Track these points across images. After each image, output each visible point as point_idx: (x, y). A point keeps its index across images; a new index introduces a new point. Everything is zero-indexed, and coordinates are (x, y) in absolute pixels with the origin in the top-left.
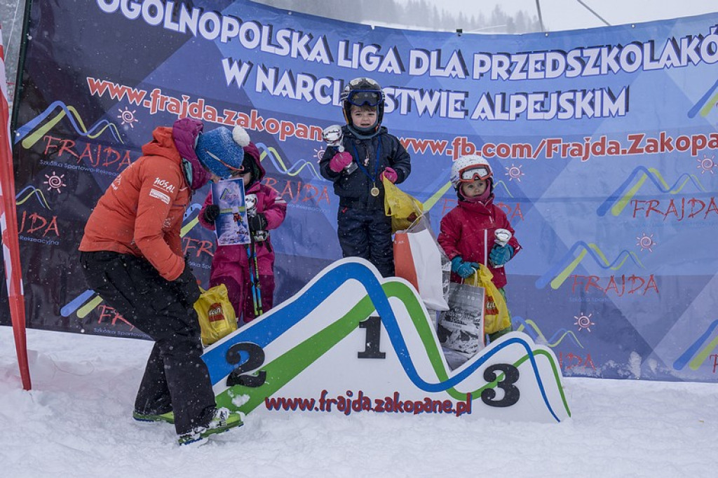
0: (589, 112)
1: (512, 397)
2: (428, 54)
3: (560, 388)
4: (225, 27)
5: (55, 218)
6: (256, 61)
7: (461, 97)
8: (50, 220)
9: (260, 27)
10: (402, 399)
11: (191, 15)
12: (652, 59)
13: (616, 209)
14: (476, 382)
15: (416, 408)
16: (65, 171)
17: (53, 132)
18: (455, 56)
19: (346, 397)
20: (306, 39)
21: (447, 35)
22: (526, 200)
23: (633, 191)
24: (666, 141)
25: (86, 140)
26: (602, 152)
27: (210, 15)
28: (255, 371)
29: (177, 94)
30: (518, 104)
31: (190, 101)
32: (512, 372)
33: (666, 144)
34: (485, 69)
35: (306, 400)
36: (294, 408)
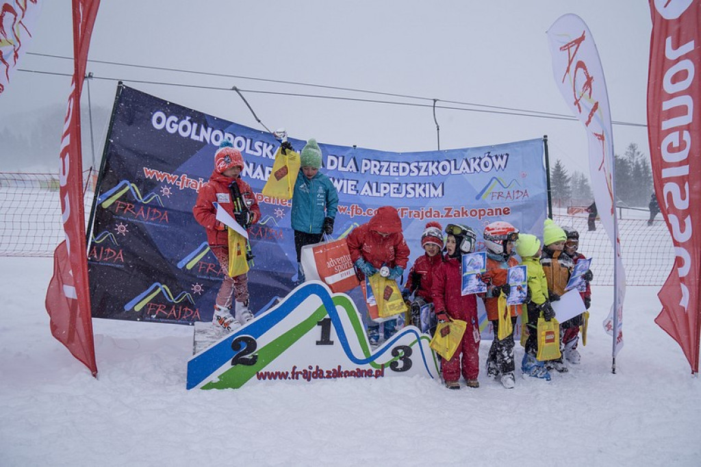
0: (423, 195)
1: (408, 365)
2: (338, 158)
3: (434, 358)
5: (121, 251)
7: (355, 183)
8: (117, 252)
9: (246, 139)
10: (343, 370)
11: (206, 131)
12: (455, 169)
14: (387, 357)
15: (348, 374)
16: (129, 223)
17: (123, 198)
18: (352, 160)
19: (308, 370)
20: (271, 147)
21: (347, 148)
24: (464, 211)
25: (141, 204)
26: (431, 216)
27: (217, 132)
28: (250, 355)
29: (196, 178)
30: (385, 188)
31: (204, 182)
32: (408, 350)
33: (464, 213)
34: (367, 168)
35: (283, 373)
36: (275, 379)
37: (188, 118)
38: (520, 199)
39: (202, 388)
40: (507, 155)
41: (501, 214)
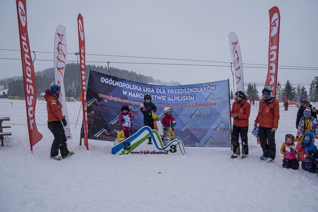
0: (188, 99)
1: (175, 151)
2: (160, 89)
3: (184, 149)
4: (123, 85)
6: (129, 91)
7: (166, 97)
8: (92, 119)
9: (130, 85)
10: (155, 152)
11: (117, 82)
12: (199, 90)
13: (193, 117)
14: (169, 148)
15: (158, 153)
16: (95, 111)
17: (92, 104)
18: (164, 89)
19: (145, 151)
20: (138, 86)
21: (163, 86)
22: (177, 115)
23: (196, 113)
25: (99, 105)
26: (191, 106)
27: (121, 83)
28: (129, 147)
29: (115, 97)
30: (176, 98)
31: (117, 98)
32: (175, 146)
33: (202, 105)
34: (170, 92)
35: (138, 152)
36: (136, 153)
37: (111, 79)
38: (220, 100)
40: (216, 85)
41: (213, 105)
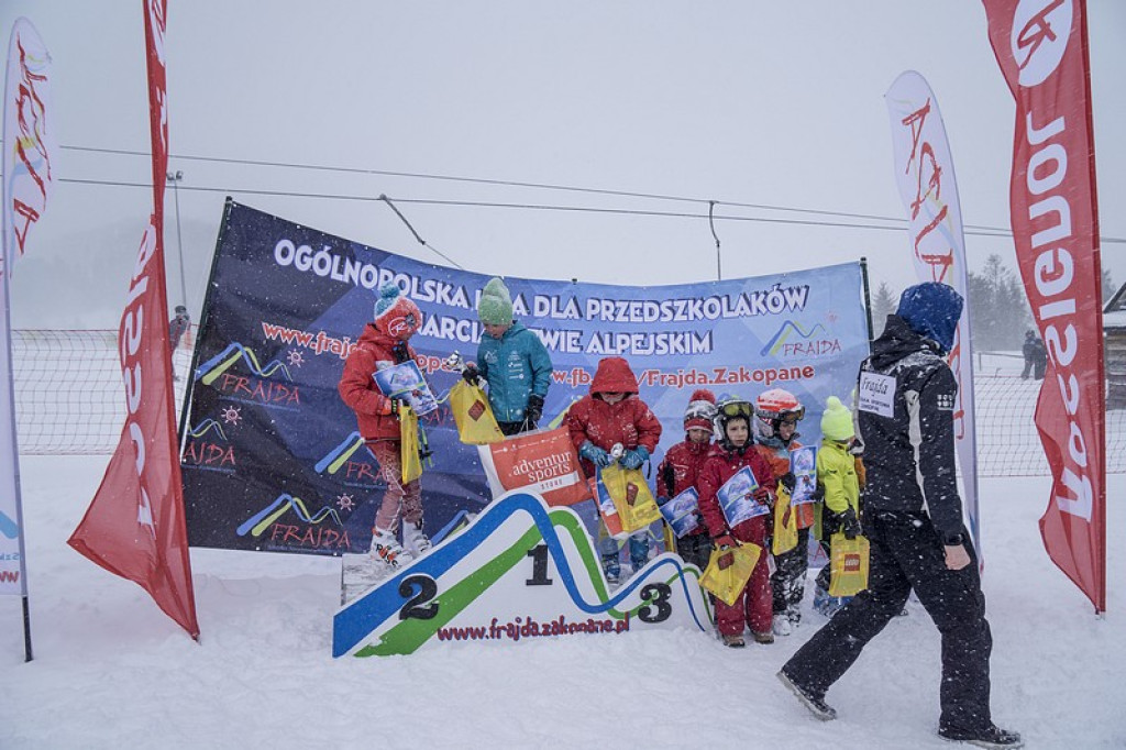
0: (681, 349)
2: (549, 298)
3: (705, 600)
4: (382, 277)
5: (231, 448)
7: (577, 335)
8: (226, 450)
9: (411, 278)
10: (567, 622)
11: (353, 266)
12: (729, 310)
14: (634, 601)
15: (579, 629)
16: (243, 406)
17: (230, 370)
18: (572, 302)
19: (515, 624)
20: (448, 288)
21: (566, 283)
24: (744, 373)
25: (260, 377)
26: (693, 382)
27: (369, 268)
28: (427, 603)
29: (339, 336)
30: (623, 342)
31: (350, 342)
32: (664, 589)
33: (745, 376)
34: (596, 311)
35: (477, 629)
36: (465, 638)
37: (327, 248)
38: (828, 353)
39: (356, 655)
40: (807, 287)
41: (799, 377)
